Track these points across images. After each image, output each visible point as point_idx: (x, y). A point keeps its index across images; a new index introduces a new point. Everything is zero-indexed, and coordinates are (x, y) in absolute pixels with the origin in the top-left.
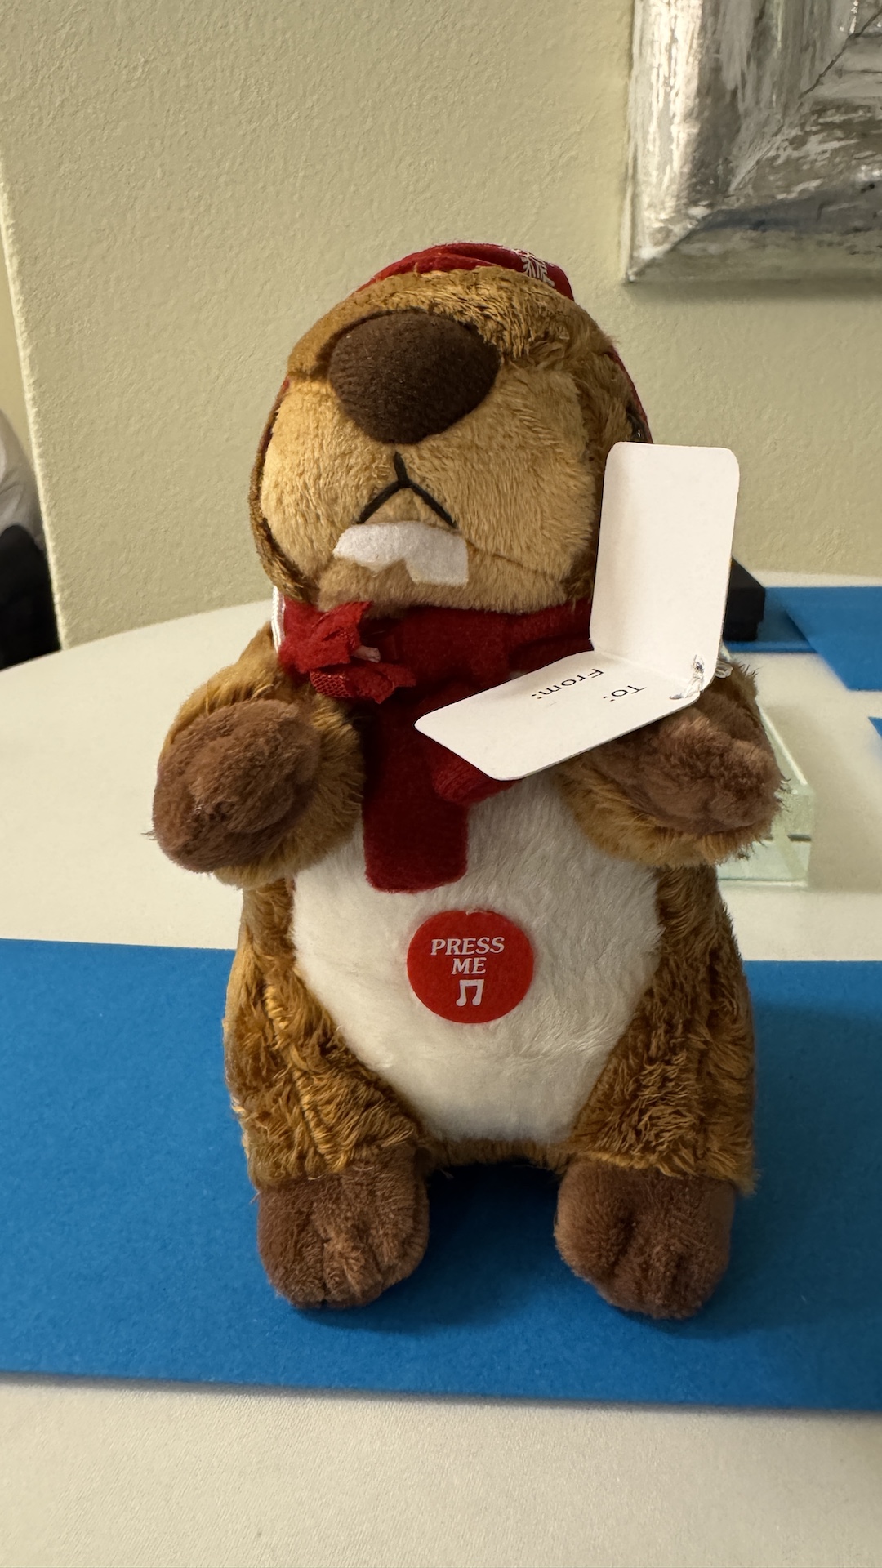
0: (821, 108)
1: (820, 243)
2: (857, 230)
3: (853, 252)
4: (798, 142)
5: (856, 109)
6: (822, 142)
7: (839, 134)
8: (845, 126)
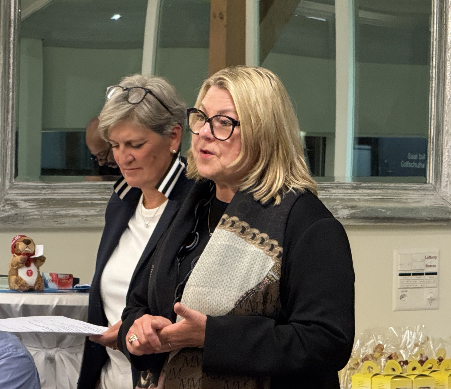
0: (6, 200)
1: (8, 223)
2: (14, 221)
3: (13, 225)
4: (4, 206)
5: (11, 201)
6: (8, 206)
7: (10, 205)
8: (11, 204)
